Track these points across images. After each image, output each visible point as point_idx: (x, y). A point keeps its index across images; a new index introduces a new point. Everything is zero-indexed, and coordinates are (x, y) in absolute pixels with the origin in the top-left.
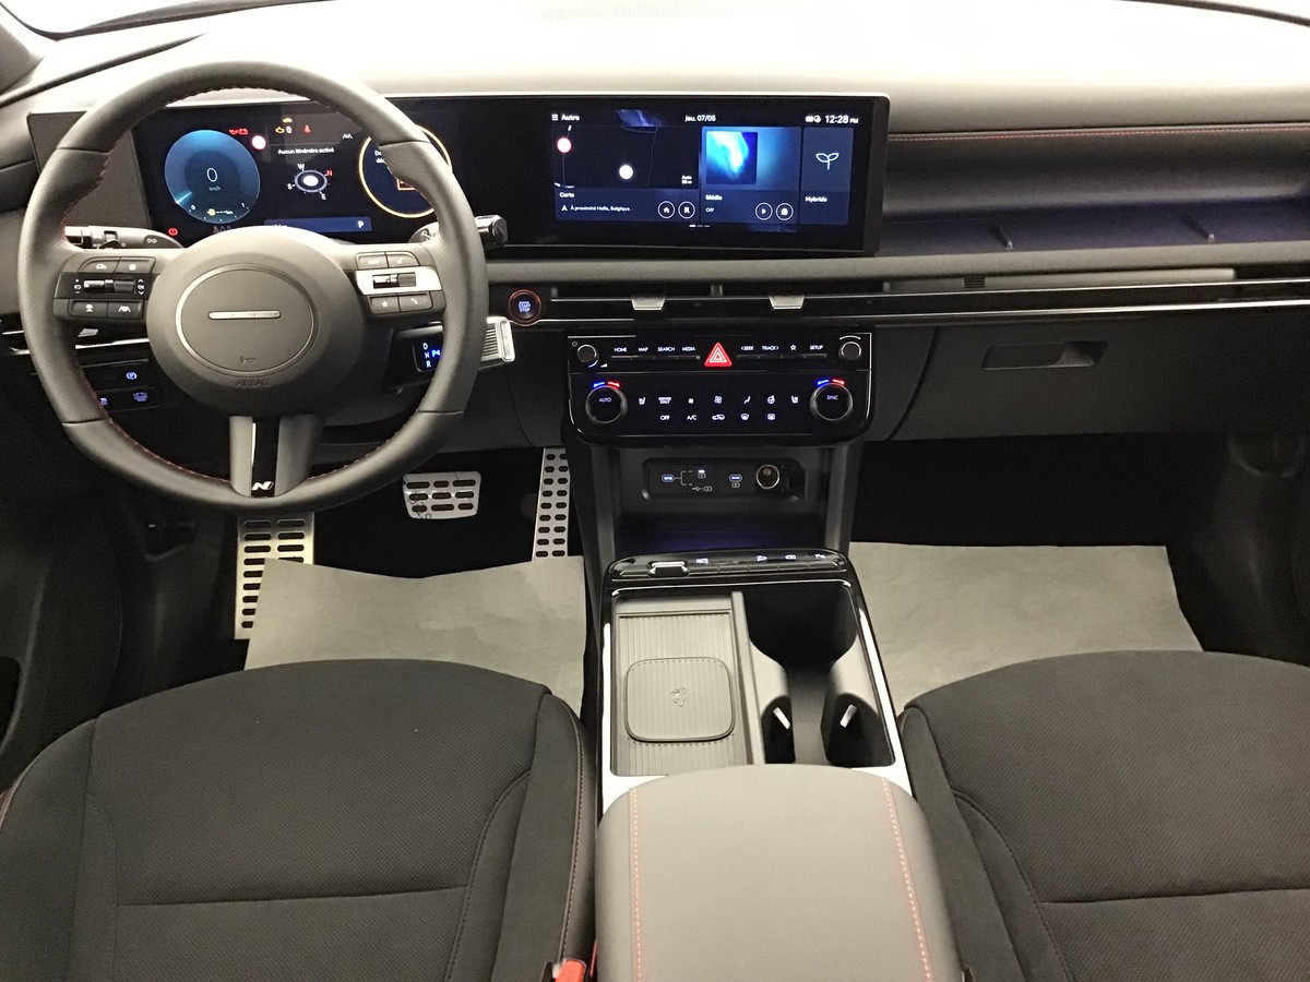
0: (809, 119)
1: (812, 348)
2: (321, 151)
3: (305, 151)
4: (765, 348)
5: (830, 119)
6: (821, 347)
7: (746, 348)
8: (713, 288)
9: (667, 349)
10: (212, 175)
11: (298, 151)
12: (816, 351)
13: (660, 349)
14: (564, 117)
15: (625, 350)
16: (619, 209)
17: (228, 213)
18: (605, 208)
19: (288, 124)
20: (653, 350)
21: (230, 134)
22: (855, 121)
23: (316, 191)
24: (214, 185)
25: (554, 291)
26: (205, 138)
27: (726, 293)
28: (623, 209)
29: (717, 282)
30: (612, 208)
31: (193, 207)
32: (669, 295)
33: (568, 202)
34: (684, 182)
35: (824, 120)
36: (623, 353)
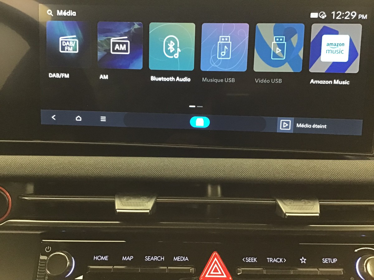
1: (325, 261)
4: (270, 260)
5: (336, 15)
6: (335, 260)
7: (248, 260)
8: (210, 189)
9: (156, 258)
12: (330, 265)
13: (148, 259)
15: (106, 258)
20: (139, 261)
22: (364, 17)
25: (30, 188)
27: (225, 194)
29: (215, 182)
32: (160, 195)
35: (329, 15)
36: (103, 263)
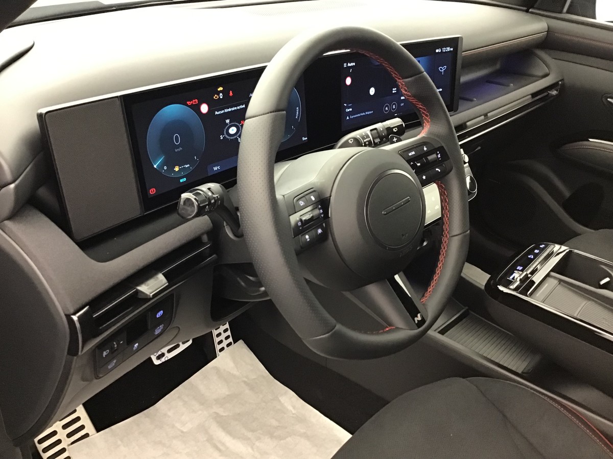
0: (437, 51)
2: (238, 108)
3: (230, 110)
5: (444, 50)
10: (177, 139)
11: (226, 110)
14: (349, 65)
16: (369, 113)
17: (186, 166)
18: (364, 114)
19: (221, 91)
21: (187, 105)
22: (452, 49)
23: (235, 137)
24: (178, 147)
26: (173, 111)
28: (371, 112)
30: (366, 113)
31: (165, 168)
33: (350, 113)
34: (393, 92)
35: (442, 50)
